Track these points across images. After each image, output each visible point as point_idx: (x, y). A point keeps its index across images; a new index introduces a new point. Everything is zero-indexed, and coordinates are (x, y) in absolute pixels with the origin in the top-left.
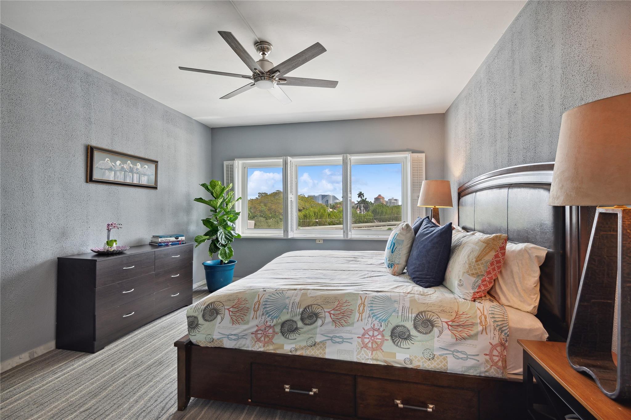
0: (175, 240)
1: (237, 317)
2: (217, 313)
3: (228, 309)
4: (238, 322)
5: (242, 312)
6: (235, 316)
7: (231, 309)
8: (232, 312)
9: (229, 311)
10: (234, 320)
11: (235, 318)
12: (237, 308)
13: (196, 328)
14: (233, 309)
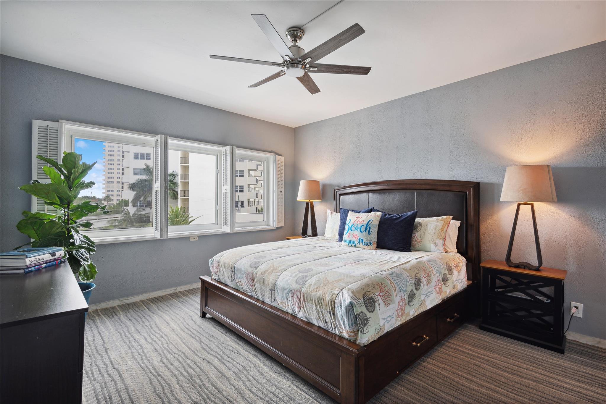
0: (51, 258)
1: (387, 300)
2: (374, 302)
3: (379, 295)
4: (388, 304)
5: (388, 294)
6: (385, 299)
7: (381, 294)
8: (382, 296)
9: (380, 296)
10: (386, 303)
11: (386, 301)
12: (384, 292)
13: (367, 323)
14: (382, 294)
